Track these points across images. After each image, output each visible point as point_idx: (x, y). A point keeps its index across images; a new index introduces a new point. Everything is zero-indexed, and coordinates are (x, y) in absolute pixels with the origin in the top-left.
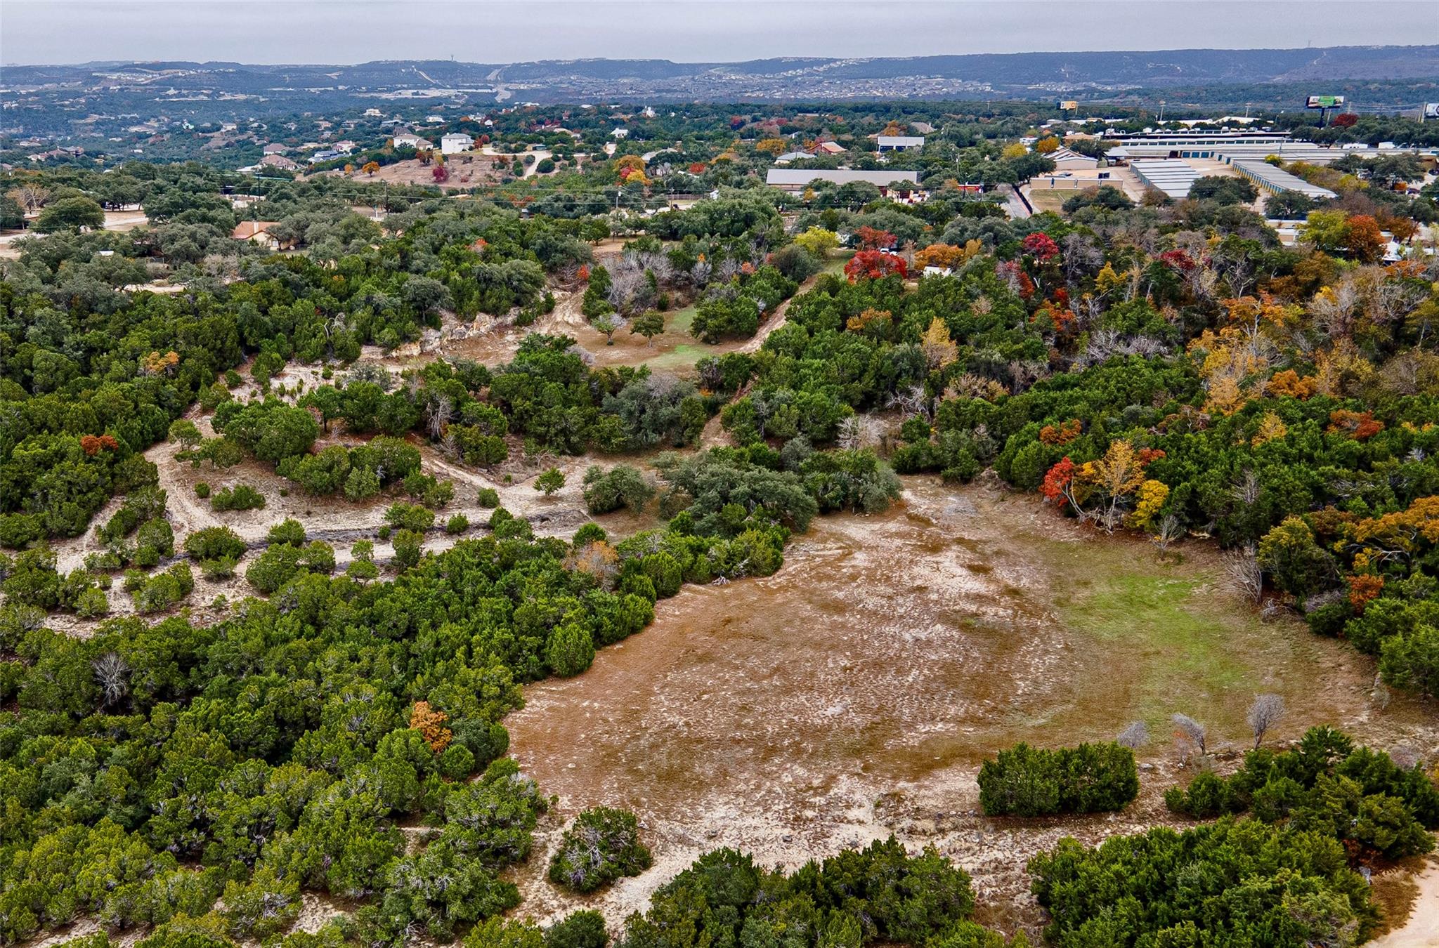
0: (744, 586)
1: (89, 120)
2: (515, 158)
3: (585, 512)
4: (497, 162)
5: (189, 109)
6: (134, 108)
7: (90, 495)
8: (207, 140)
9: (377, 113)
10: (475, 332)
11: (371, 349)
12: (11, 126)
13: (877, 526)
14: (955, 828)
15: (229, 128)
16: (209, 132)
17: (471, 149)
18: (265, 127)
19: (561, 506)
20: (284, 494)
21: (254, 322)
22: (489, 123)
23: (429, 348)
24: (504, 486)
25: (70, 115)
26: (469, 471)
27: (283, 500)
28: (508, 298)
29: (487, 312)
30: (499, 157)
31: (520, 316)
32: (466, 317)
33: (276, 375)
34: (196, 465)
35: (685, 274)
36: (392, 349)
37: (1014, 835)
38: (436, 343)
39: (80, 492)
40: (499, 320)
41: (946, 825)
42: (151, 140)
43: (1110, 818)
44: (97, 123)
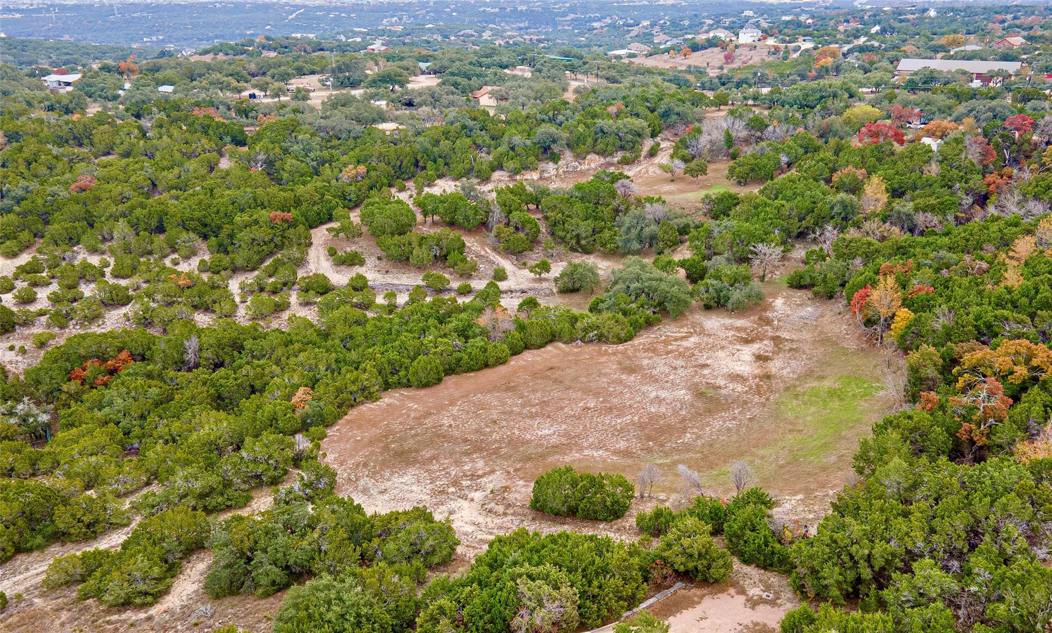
0: (591, 348)
1: (568, 18)
2: (786, 47)
3: (555, 290)
4: (773, 50)
5: (634, 11)
6: (598, 10)
7: (264, 247)
8: (629, 32)
9: (751, 13)
10: (587, 167)
11: (501, 173)
12: (521, 22)
13: (728, 321)
14: (513, 514)
15: (645, 24)
16: (632, 26)
17: (759, 40)
18: (668, 23)
19: (545, 285)
20: (379, 259)
21: (425, 151)
22: (810, 21)
23: (546, 175)
24: (520, 268)
25: (557, 15)
26: (503, 257)
27: (377, 262)
28: (614, 145)
29: (598, 154)
30: (774, 46)
31: (624, 158)
32: (580, 157)
33: (429, 186)
34: (337, 235)
35: (759, 134)
36: (517, 173)
37: (540, 523)
38: (553, 172)
39: (259, 244)
40: (608, 159)
41: (510, 511)
42: (595, 31)
43: (601, 526)
44: (572, 20)
